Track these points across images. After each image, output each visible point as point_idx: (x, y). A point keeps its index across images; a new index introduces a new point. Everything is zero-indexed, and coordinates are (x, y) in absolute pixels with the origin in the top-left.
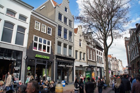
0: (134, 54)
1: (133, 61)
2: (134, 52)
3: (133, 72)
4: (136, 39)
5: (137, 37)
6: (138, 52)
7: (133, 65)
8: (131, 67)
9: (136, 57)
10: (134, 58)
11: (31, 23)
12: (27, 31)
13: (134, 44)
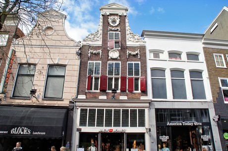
11: (207, 61)
12: (205, 75)
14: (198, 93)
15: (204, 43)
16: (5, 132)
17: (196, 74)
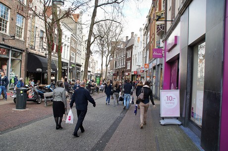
0: (121, 64)
1: (119, 69)
2: (121, 62)
4: (125, 54)
6: (124, 64)
7: (118, 72)
8: (115, 74)
9: (122, 67)
13: (122, 56)
15: (72, 34)
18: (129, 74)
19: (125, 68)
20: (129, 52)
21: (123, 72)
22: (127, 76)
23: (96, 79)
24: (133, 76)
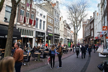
0: (88, 33)
1: (87, 37)
2: (88, 32)
3: (86, 43)
4: (90, 26)
5: (90, 25)
6: (90, 33)
7: (86, 39)
8: (85, 40)
9: (88, 35)
10: (87, 36)
11: (47, 19)
12: (46, 23)
13: (88, 28)
14: (44, 29)
15: (47, 14)
16: (3, 37)
17: (44, 22)
18: (92, 40)
19: (90, 35)
20: (92, 25)
21: (89, 39)
22: (92, 41)
23: (68, 44)
24: (95, 40)
